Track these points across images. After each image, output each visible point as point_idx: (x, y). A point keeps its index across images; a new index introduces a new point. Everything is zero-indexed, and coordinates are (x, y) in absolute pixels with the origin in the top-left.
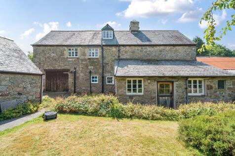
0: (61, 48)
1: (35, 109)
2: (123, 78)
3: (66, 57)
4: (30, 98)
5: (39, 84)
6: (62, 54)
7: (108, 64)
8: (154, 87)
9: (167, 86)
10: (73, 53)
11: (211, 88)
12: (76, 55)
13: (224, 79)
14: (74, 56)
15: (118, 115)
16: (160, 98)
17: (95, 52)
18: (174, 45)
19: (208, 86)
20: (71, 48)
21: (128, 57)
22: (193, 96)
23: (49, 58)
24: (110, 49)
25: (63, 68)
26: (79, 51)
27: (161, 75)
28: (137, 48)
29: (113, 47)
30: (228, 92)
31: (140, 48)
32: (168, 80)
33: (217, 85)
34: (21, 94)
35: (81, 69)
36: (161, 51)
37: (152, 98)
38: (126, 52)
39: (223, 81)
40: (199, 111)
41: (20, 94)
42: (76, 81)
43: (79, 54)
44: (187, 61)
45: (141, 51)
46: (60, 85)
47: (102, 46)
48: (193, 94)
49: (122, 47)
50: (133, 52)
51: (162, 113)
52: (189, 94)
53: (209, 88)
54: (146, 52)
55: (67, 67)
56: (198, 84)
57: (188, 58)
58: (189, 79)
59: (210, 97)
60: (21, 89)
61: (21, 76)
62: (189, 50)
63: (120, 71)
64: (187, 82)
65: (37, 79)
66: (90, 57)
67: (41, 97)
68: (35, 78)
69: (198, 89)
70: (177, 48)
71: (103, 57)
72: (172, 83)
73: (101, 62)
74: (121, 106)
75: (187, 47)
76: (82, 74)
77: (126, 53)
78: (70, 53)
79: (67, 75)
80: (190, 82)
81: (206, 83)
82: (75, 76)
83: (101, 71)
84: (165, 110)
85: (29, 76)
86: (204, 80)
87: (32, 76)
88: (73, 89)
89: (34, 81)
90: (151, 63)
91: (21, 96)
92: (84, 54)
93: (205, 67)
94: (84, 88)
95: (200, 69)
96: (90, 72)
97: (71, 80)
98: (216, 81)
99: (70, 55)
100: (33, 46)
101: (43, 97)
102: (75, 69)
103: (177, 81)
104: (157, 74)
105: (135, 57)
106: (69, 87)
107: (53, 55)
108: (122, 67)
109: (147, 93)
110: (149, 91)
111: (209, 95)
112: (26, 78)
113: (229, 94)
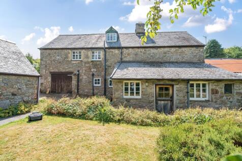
0: (66, 51)
1: (26, 110)
2: (120, 80)
3: (70, 60)
4: (25, 99)
5: (36, 86)
6: (67, 57)
7: (110, 66)
8: (152, 90)
9: (167, 89)
10: (77, 56)
11: (217, 92)
12: (80, 58)
13: (232, 83)
14: (78, 59)
15: (106, 119)
16: (159, 102)
17: (97, 54)
18: (180, 47)
19: (212, 90)
20: (75, 51)
21: (131, 60)
22: (195, 101)
23: (54, 61)
24: (113, 52)
25: (67, 70)
26: (82, 54)
27: (160, 78)
28: (140, 50)
29: (116, 50)
30: (236, 97)
31: (143, 50)
32: (167, 82)
33: (223, 90)
34: (15, 95)
35: (84, 72)
36: (165, 53)
37: (150, 102)
38: (128, 54)
39: (231, 85)
40: (195, 118)
41: (13, 94)
42: (79, 84)
43: (82, 57)
44: (194, 63)
45: (144, 53)
46: (64, 87)
47: (104, 49)
48: (195, 99)
49: (125, 50)
50: (136, 55)
51: (154, 118)
52: (191, 99)
53: (214, 92)
54: (149, 54)
55: (71, 70)
56: (201, 88)
57: (195, 60)
58: (191, 82)
59: (216, 102)
60: (16, 90)
61: (16, 77)
62: (196, 52)
63: (118, 74)
64: (189, 86)
65: (33, 80)
66: (93, 60)
67: (37, 98)
68: (31, 80)
69: (201, 93)
70: (183, 49)
71: (105, 59)
72: (173, 86)
73: (104, 65)
74: (111, 109)
75: (195, 48)
76: (85, 77)
77: (129, 56)
78: (74, 56)
79: (71, 77)
80: (192, 86)
81: (211, 87)
82: (78, 78)
83: (103, 73)
84: (158, 116)
85: (25, 78)
86: (209, 83)
87: (28, 78)
88: (76, 91)
89: (30, 83)
90: (154, 66)
91: (16, 97)
92: (87, 57)
93: (213, 69)
94: (86, 90)
95: (206, 72)
96: (93, 75)
97: (74, 82)
98: (222, 85)
99: (74, 58)
100: (40, 49)
101: (40, 99)
102: (78, 71)
103: (178, 84)
104: (156, 77)
105: (138, 59)
106: (73, 89)
107: (58, 58)
108: (122, 69)
109: (144, 96)
110: (147, 95)
111: (214, 100)
112: (21, 79)
113: (238, 99)
